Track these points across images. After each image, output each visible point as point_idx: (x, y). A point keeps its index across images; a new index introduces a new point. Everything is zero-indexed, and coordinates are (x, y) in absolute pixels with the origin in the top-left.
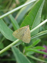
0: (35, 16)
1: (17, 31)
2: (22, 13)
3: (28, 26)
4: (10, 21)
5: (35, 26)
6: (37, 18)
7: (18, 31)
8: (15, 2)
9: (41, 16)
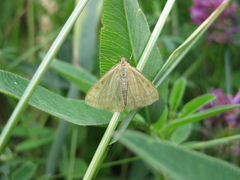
0: (125, 19)
1: (97, 88)
2: (84, 35)
3: (123, 59)
4: (61, 78)
5: (139, 45)
6: (131, 20)
7: (101, 86)
8: (45, 12)
9: (140, 9)
